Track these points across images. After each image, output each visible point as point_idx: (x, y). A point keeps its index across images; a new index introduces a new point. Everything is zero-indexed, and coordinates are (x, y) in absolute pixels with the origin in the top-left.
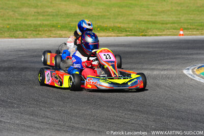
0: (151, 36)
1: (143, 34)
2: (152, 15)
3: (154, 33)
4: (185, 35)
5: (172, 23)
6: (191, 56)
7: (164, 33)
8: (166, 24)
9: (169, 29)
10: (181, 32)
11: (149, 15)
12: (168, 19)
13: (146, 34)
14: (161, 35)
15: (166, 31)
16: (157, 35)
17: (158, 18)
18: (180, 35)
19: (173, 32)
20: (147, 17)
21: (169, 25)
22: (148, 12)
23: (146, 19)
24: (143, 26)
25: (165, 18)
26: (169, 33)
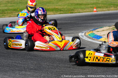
0: (76, 13)
1: (71, 12)
3: (78, 11)
4: (97, 11)
5: (92, 4)
6: (91, 24)
7: (85, 11)
8: (88, 5)
9: (88, 8)
10: (95, 10)
12: (91, 1)
13: (73, 12)
14: (82, 12)
15: (86, 9)
16: (80, 12)
17: (84, 2)
18: (94, 11)
19: (90, 10)
23: (77, 3)
24: (72, 7)
26: (87, 11)
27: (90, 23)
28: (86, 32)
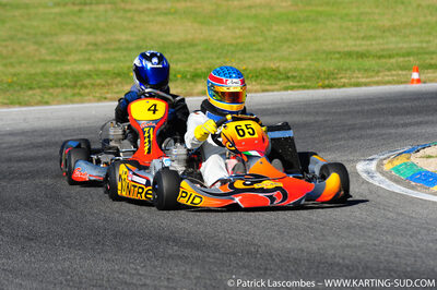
0: (344, 86)
1: (326, 82)
2: (363, 38)
3: (353, 80)
4: (424, 82)
5: (403, 56)
7: (376, 79)
8: (390, 57)
9: (389, 70)
10: (415, 76)
11: (357, 38)
12: (401, 45)
13: (332, 82)
14: (366, 85)
15: (381, 74)
16: (357, 85)
17: (375, 46)
18: (413, 81)
19: (399, 75)
20: (351, 43)
21: (393, 61)
22: (358, 31)
23: (346, 49)
24: (330, 66)
25: (393, 43)
26: (387, 78)
27: (397, 126)
28: (382, 157)
